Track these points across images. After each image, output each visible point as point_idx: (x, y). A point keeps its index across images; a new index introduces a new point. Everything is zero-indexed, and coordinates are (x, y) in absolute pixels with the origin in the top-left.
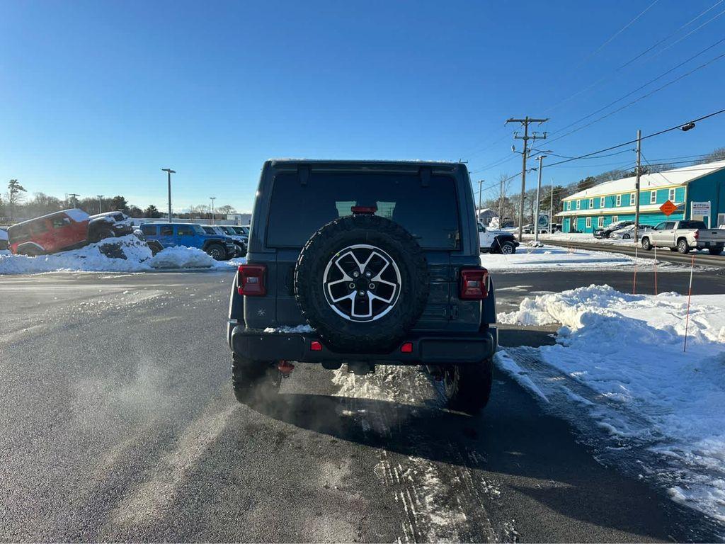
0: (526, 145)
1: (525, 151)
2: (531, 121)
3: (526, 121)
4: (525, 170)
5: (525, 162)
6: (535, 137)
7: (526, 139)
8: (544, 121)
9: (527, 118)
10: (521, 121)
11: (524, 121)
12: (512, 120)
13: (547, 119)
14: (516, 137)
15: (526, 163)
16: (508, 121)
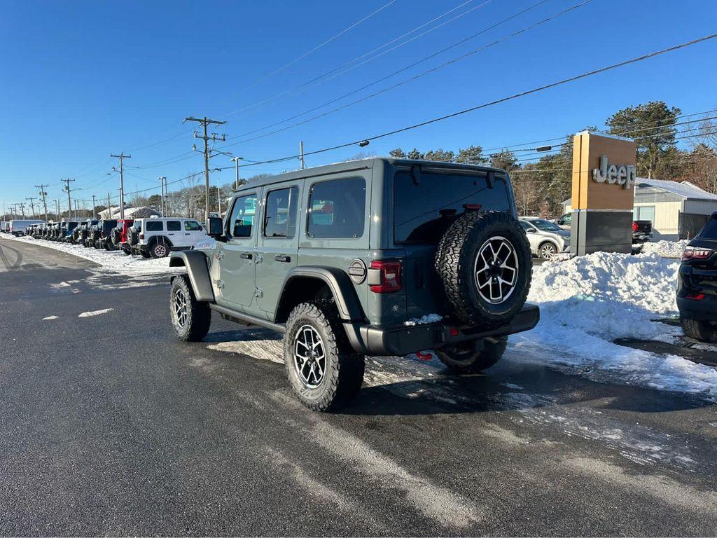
0: (206, 145)
1: (206, 151)
2: (210, 122)
3: (205, 121)
4: (208, 170)
5: (207, 161)
6: (214, 138)
7: (206, 139)
8: (222, 123)
9: (205, 118)
10: (200, 121)
11: (203, 121)
12: (191, 119)
13: (225, 122)
14: (196, 137)
15: (209, 163)
16: (187, 119)
